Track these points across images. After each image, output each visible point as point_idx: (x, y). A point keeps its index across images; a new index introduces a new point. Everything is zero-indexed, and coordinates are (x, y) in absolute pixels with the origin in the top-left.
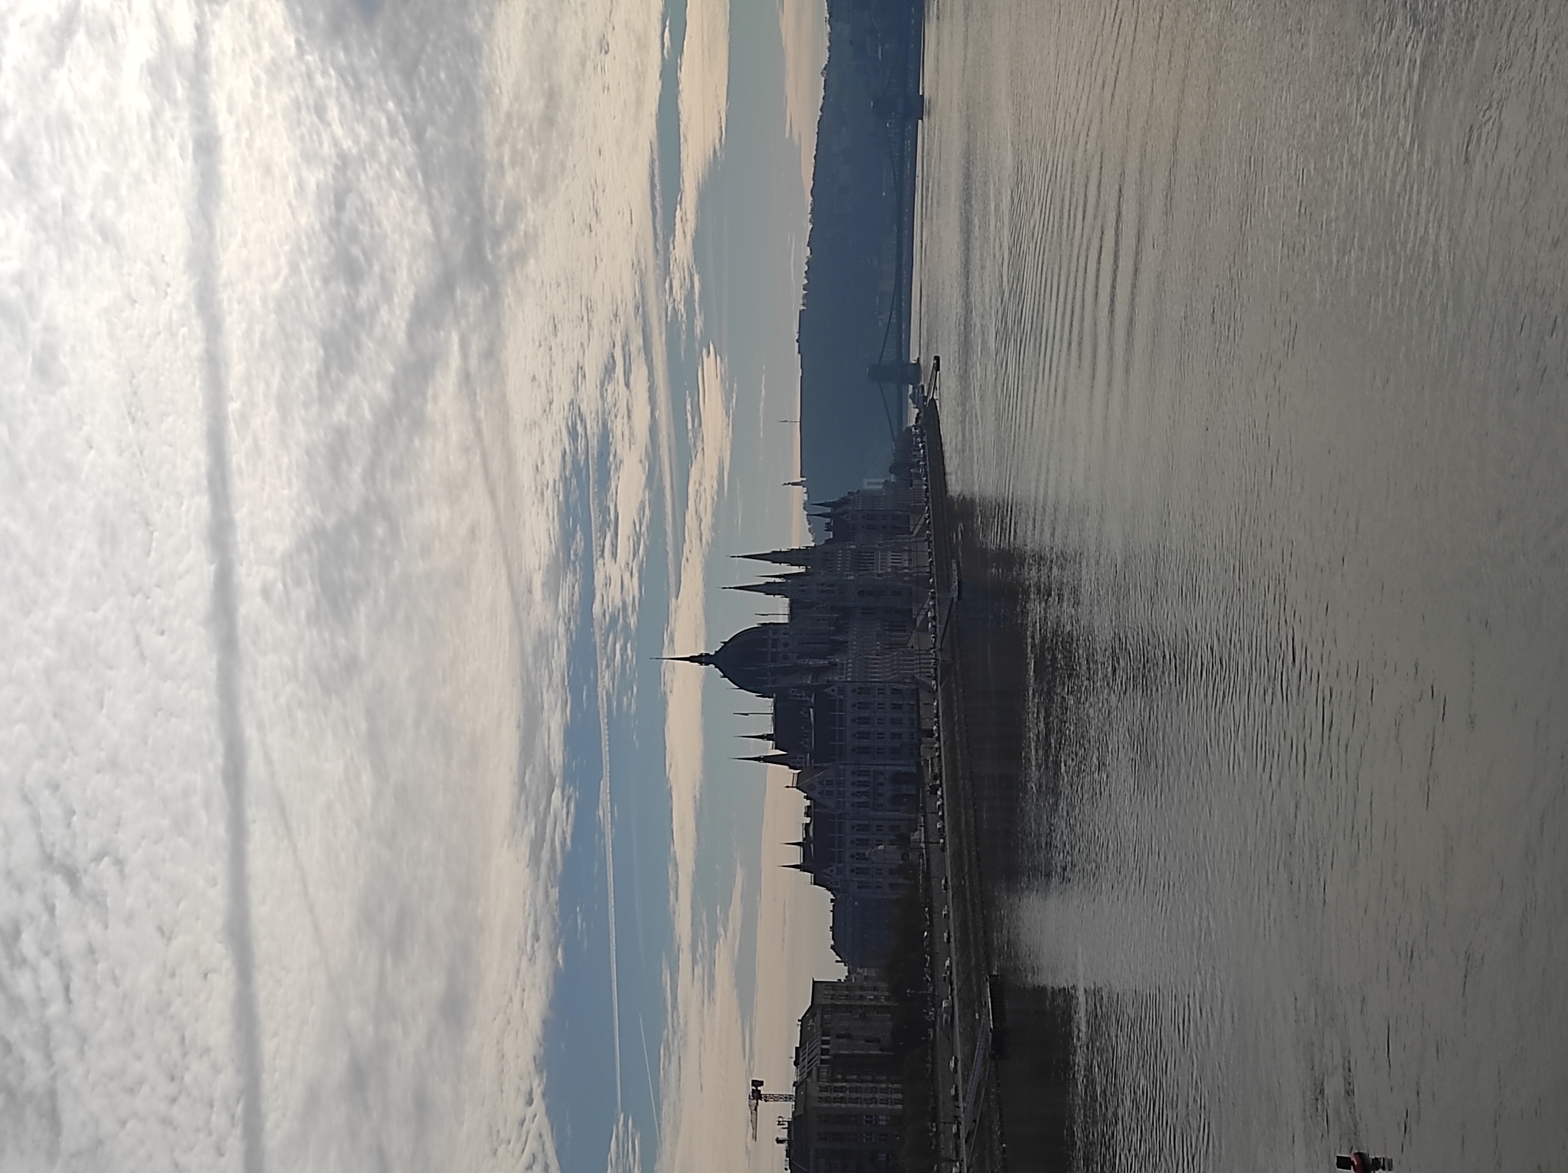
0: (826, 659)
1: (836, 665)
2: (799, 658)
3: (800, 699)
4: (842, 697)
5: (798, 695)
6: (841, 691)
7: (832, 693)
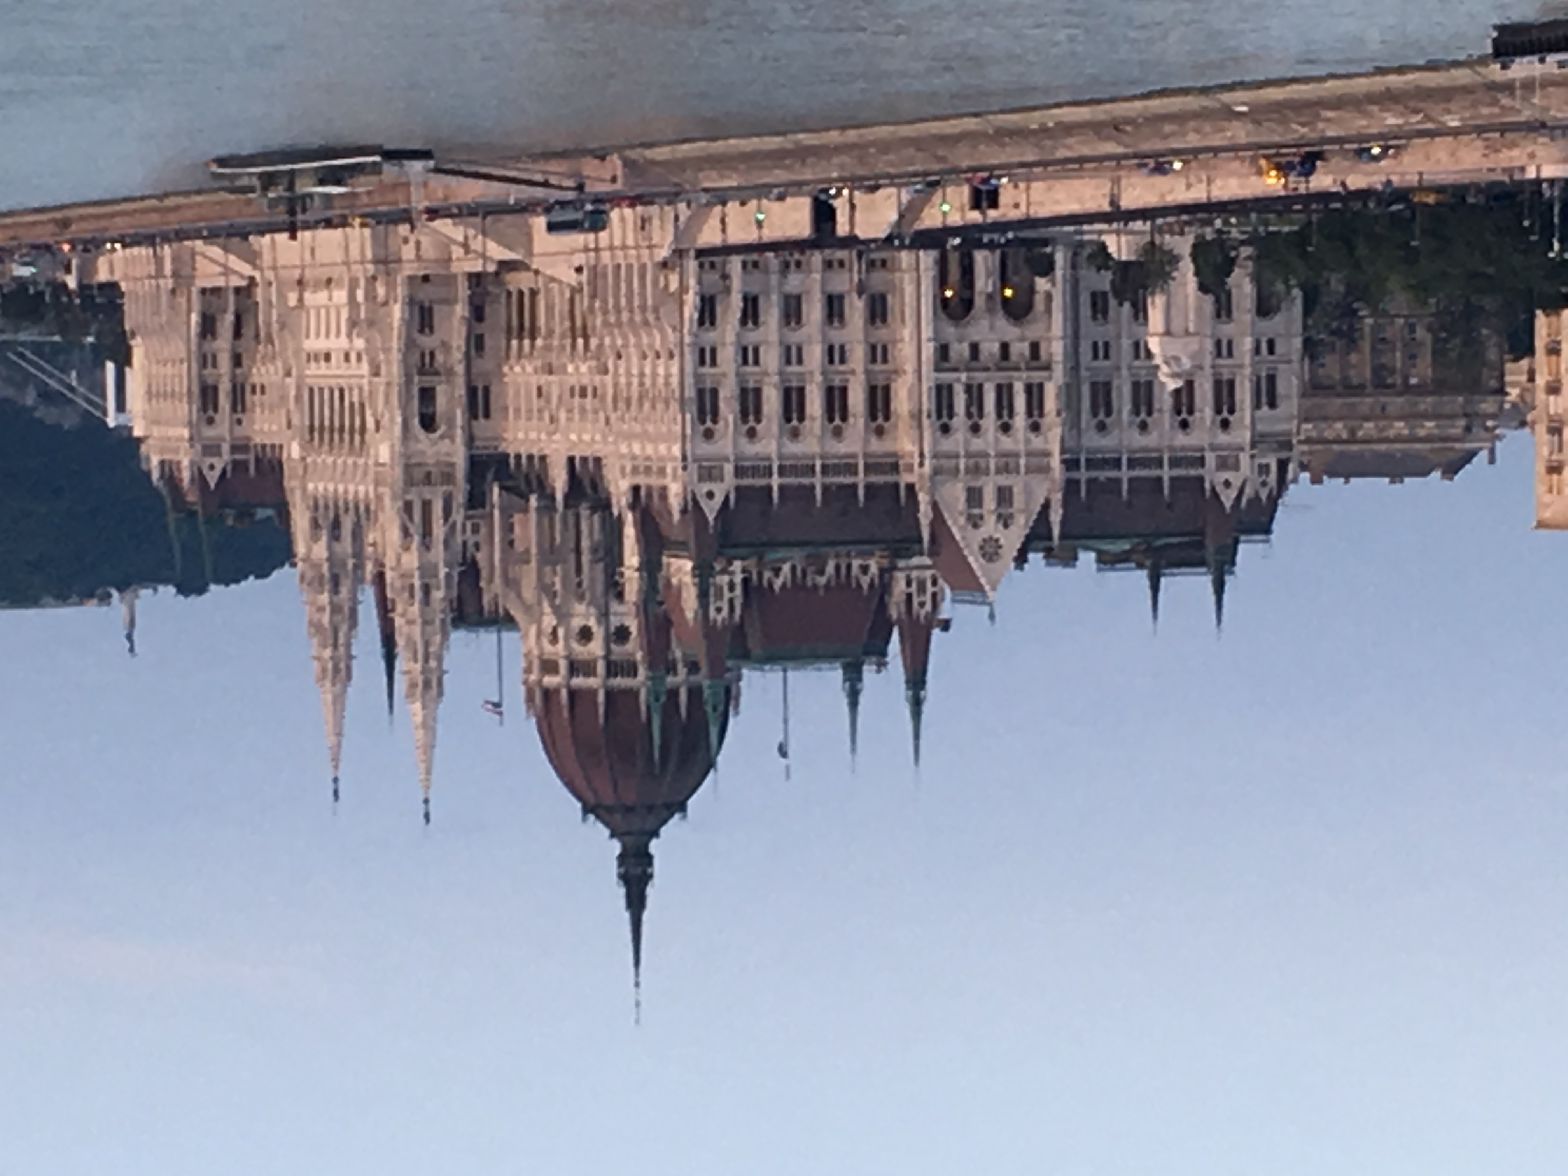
0: (620, 521)
1: (636, 489)
2: (620, 596)
3: (738, 591)
4: (729, 468)
5: (727, 595)
6: (709, 473)
7: (719, 499)
